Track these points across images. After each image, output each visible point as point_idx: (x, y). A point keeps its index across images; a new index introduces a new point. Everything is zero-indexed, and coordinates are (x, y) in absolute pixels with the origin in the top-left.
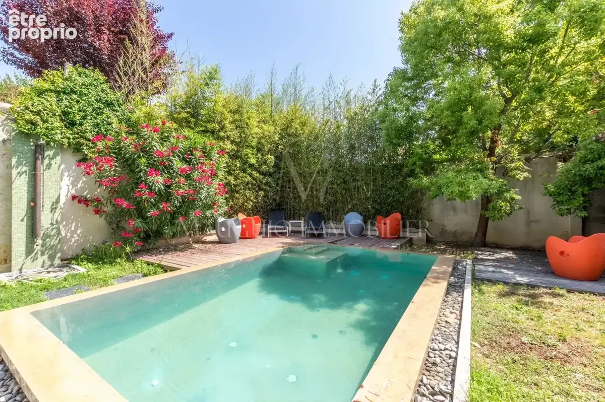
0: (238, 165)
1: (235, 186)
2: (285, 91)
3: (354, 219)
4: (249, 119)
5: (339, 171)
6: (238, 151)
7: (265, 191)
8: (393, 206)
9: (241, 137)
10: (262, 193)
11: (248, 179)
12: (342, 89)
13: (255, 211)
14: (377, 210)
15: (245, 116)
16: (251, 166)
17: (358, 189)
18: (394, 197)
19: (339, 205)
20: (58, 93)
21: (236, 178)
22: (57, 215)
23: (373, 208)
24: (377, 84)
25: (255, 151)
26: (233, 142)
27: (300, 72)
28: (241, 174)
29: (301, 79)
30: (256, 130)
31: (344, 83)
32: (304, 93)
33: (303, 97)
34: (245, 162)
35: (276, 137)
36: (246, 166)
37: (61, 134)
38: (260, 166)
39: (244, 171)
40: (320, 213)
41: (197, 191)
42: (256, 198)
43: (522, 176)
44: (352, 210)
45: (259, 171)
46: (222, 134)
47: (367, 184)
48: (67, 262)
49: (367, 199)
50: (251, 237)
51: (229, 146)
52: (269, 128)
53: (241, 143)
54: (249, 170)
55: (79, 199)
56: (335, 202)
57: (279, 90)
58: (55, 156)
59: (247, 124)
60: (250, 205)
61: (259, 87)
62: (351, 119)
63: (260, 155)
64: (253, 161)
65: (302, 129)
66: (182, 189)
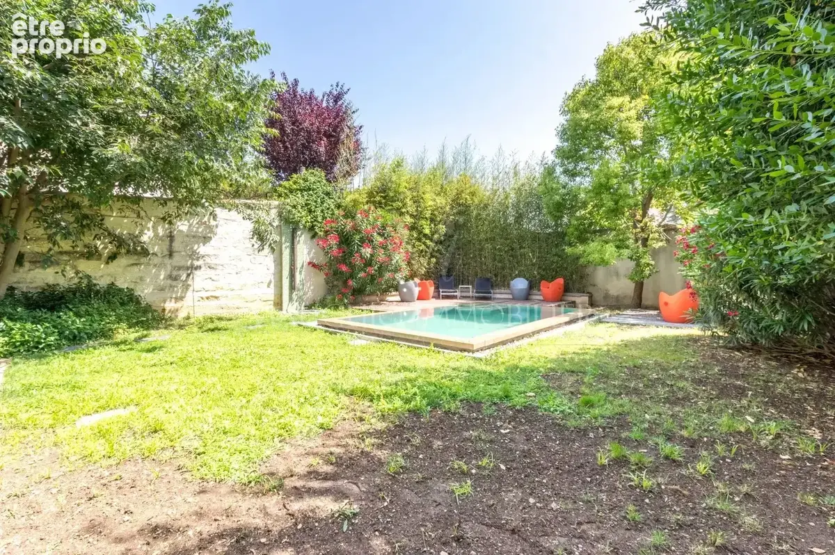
0: (415, 236)
1: (412, 253)
2: (455, 161)
3: (520, 284)
4: (423, 193)
5: (506, 239)
6: (415, 223)
7: (436, 257)
8: (557, 272)
9: (417, 210)
10: (434, 260)
11: (423, 247)
12: (511, 159)
13: (427, 276)
14: (542, 276)
15: (421, 192)
16: (425, 235)
17: (523, 255)
18: (557, 262)
19: (507, 271)
20: (301, 190)
21: (414, 246)
22: (303, 276)
23: (539, 273)
24: (546, 156)
25: (429, 222)
26: (412, 216)
27: (470, 141)
28: (417, 243)
29: (472, 147)
30: (431, 203)
31: (513, 154)
32: (475, 161)
33: (473, 166)
34: (420, 232)
35: (448, 209)
36: (421, 236)
37: (306, 219)
38: (433, 235)
39: (419, 240)
40: (488, 280)
41: (390, 257)
42: (428, 264)
43: (657, 245)
44: (519, 276)
45: (431, 240)
46: (404, 210)
47: (533, 252)
48: (309, 307)
49: (533, 265)
50: (427, 298)
51: (408, 219)
52: (441, 201)
53: (417, 216)
54: (424, 240)
55: (312, 264)
56: (503, 268)
57: (450, 160)
58: (302, 234)
59: (422, 198)
60: (423, 271)
61: (432, 159)
62: (519, 191)
63: (433, 225)
64: (427, 231)
65: (472, 199)
66: (381, 256)
